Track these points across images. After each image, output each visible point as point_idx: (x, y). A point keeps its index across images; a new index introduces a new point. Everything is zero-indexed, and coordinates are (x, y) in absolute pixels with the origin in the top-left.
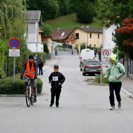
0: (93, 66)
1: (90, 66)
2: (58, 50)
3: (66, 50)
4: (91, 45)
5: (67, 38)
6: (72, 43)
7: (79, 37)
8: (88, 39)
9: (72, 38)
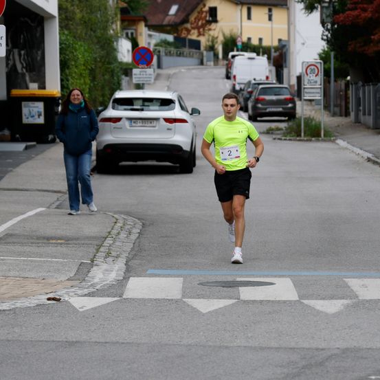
2: (162, 54)
3: (185, 53)
6: (200, 34)
7: (219, 17)
8: (243, 24)
9: (198, 19)
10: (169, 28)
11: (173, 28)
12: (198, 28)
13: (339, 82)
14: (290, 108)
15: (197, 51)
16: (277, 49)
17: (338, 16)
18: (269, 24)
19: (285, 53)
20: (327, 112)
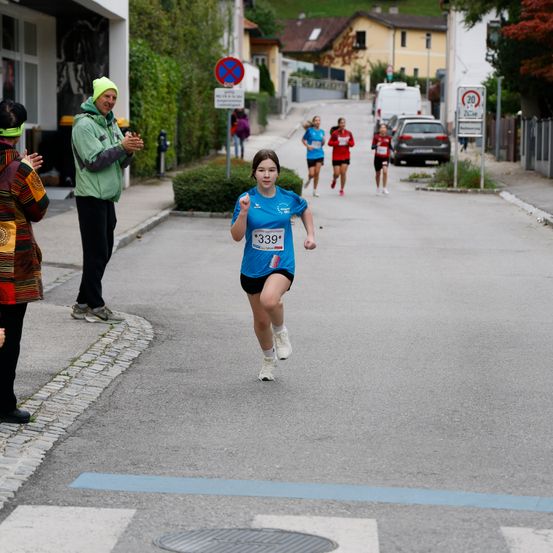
0: (423, 136)
1: (415, 136)
2: (299, 85)
3: (326, 85)
4: (403, 69)
6: (344, 63)
7: (367, 44)
8: (396, 51)
9: (343, 45)
10: (309, 55)
11: (314, 55)
12: (343, 56)
13: (507, 117)
14: (443, 149)
15: (337, 82)
16: (434, 81)
17: (508, 28)
18: (424, 52)
19: (443, 85)
20: (491, 156)
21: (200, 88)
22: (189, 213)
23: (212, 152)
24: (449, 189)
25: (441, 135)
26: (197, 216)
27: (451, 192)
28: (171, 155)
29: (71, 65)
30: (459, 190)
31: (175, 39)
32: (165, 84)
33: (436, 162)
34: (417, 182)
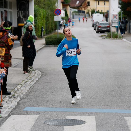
0: (104, 26)
1: (102, 26)
2: (74, 15)
3: (81, 14)
4: (99, 10)
5: (81, 5)
6: (85, 9)
7: (90, 4)
8: (97, 6)
9: (84, 5)
11: (77, 8)
12: (84, 7)
14: (109, 29)
15: (83, 14)
18: (104, 6)
21: (51, 16)
22: (49, 46)
23: (54, 31)
24: (110, 38)
25: (108, 26)
26: (51, 47)
27: (111, 39)
28: (44, 32)
29: (20, 11)
30: (113, 38)
31: (45, 4)
32: (42, 15)
33: (107, 32)
34: (103, 37)
